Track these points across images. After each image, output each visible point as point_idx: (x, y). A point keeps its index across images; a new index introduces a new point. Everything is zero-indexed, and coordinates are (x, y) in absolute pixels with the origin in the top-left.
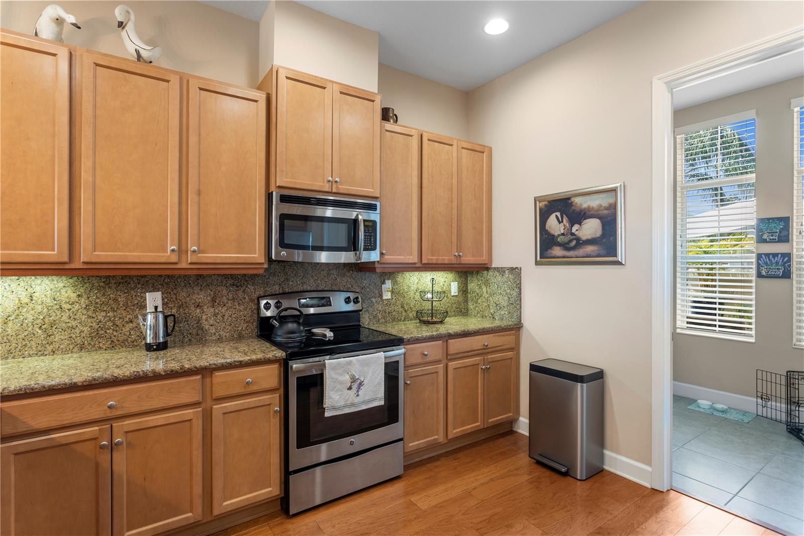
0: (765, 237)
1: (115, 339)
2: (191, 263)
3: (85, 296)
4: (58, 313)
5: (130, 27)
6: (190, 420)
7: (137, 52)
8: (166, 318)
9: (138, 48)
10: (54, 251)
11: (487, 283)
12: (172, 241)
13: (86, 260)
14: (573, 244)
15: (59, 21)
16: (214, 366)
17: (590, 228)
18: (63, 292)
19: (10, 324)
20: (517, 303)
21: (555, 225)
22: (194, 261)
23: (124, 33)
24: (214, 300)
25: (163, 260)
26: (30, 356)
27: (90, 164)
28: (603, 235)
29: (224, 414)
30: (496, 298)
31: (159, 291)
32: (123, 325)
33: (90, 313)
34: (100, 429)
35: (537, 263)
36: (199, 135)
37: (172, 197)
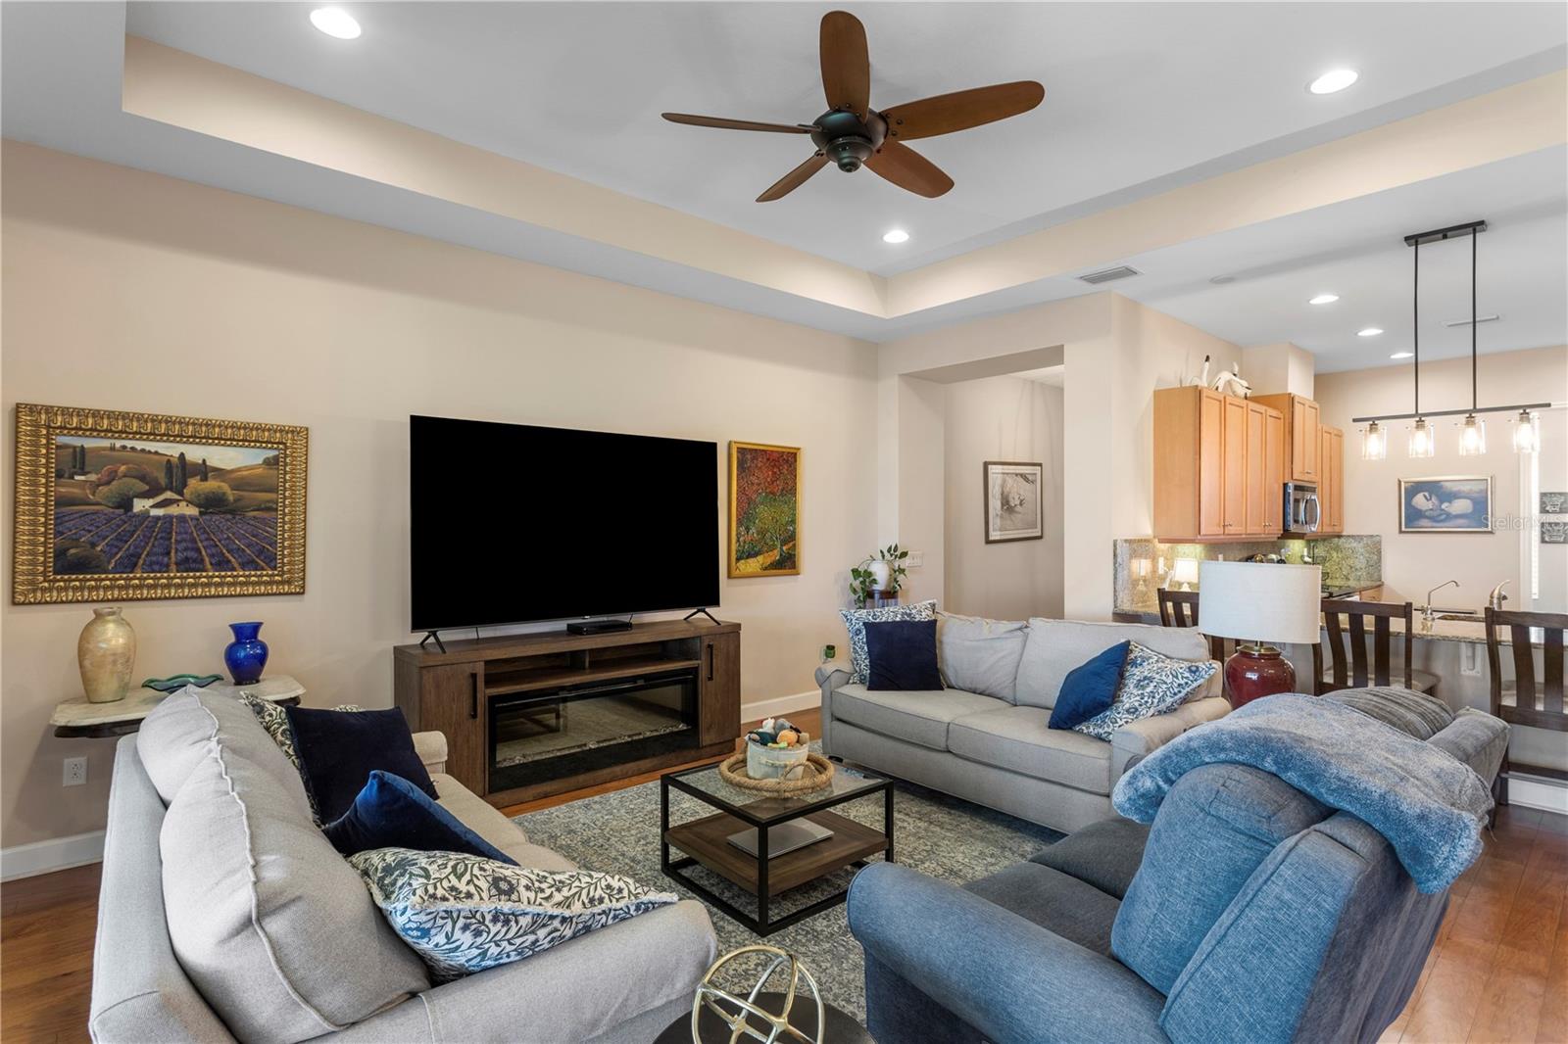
14: (1440, 518)
17: (1461, 506)
20: (1375, 565)
21: (1420, 501)
22: (1267, 532)
28: (1474, 512)
30: (1351, 561)
35: (1401, 532)
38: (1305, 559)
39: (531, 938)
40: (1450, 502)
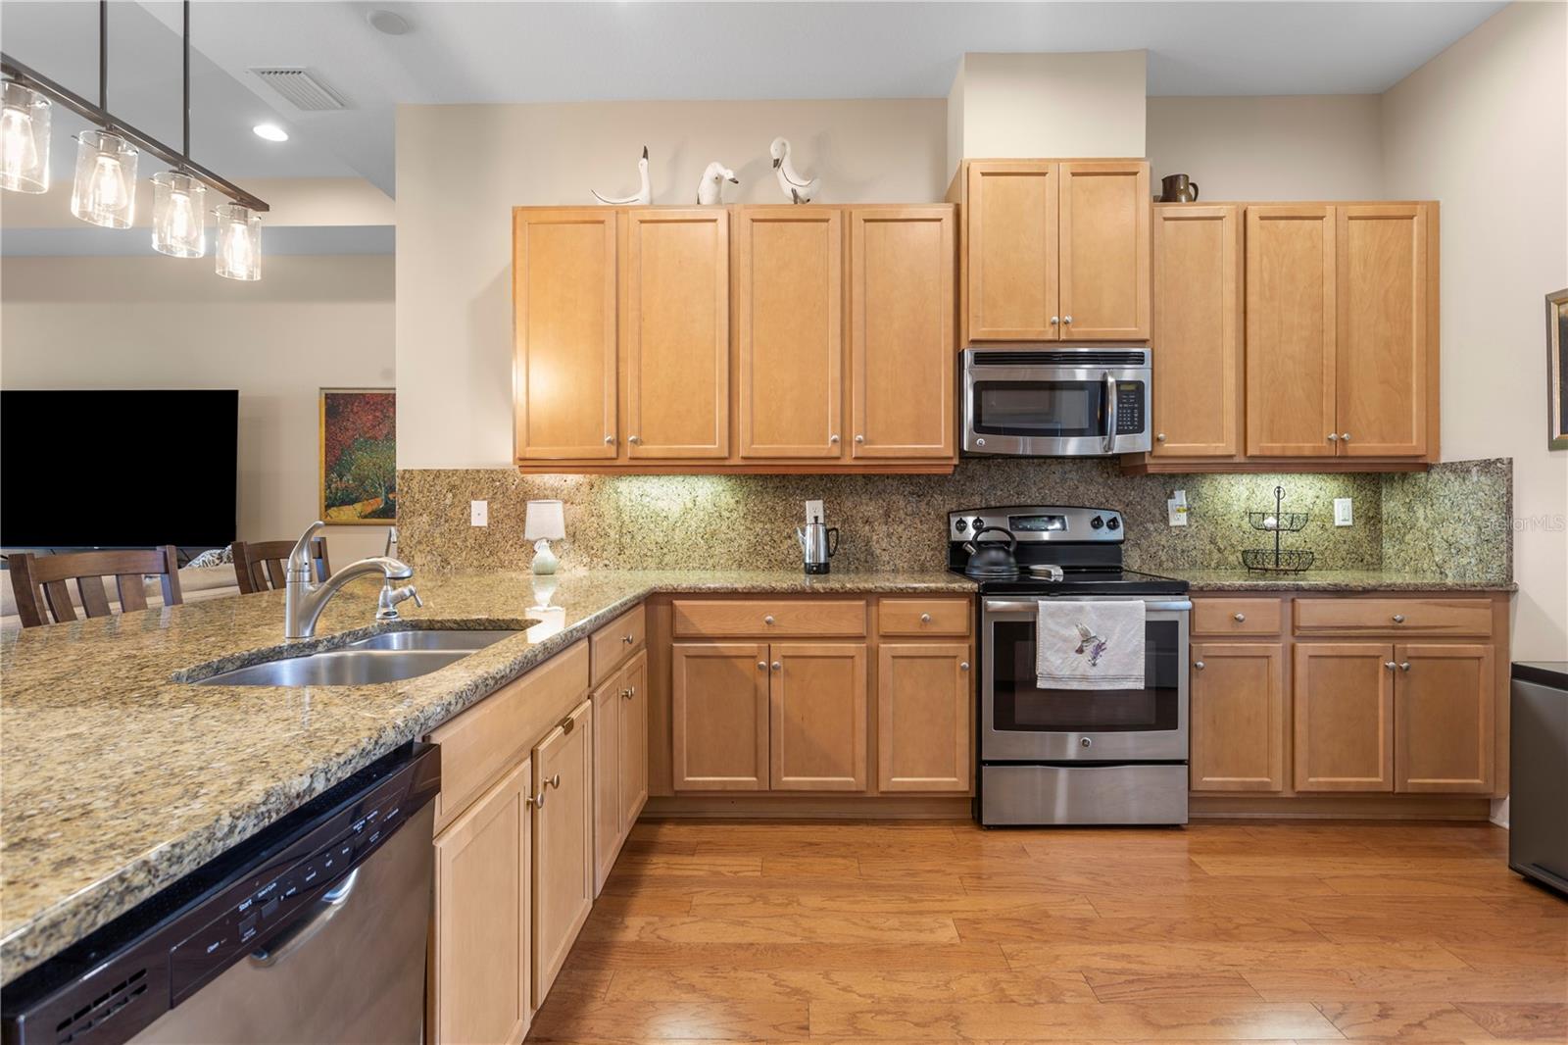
1: (772, 558)
2: (856, 458)
3: (743, 503)
4: (718, 521)
5: (786, 164)
6: (852, 657)
7: (794, 191)
8: (827, 532)
9: (794, 187)
10: (715, 444)
11: (1427, 498)
12: (833, 427)
13: (745, 454)
15: (718, 179)
16: (880, 590)
18: (723, 495)
19: (677, 530)
20: (1501, 537)
22: (860, 455)
23: (780, 173)
24: (887, 515)
25: (823, 454)
26: (694, 568)
27: (748, 340)
29: (894, 657)
31: (819, 499)
32: (781, 542)
33: (748, 524)
34: (758, 647)
36: (865, 283)
37: (834, 372)
38: (1271, 521)
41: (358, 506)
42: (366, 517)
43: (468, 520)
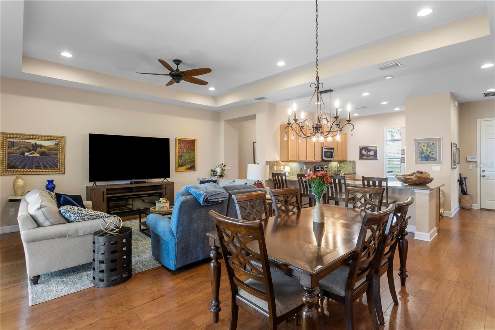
0: (403, 154)
11: (346, 164)
14: (368, 156)
17: (372, 153)
20: (354, 168)
21: (364, 152)
24: (310, 167)
28: (374, 155)
30: (349, 168)
31: (305, 165)
35: (360, 160)
38: (336, 167)
39: (84, 217)
40: (370, 152)
41: (185, 167)
42: (186, 169)
43: (274, 169)
